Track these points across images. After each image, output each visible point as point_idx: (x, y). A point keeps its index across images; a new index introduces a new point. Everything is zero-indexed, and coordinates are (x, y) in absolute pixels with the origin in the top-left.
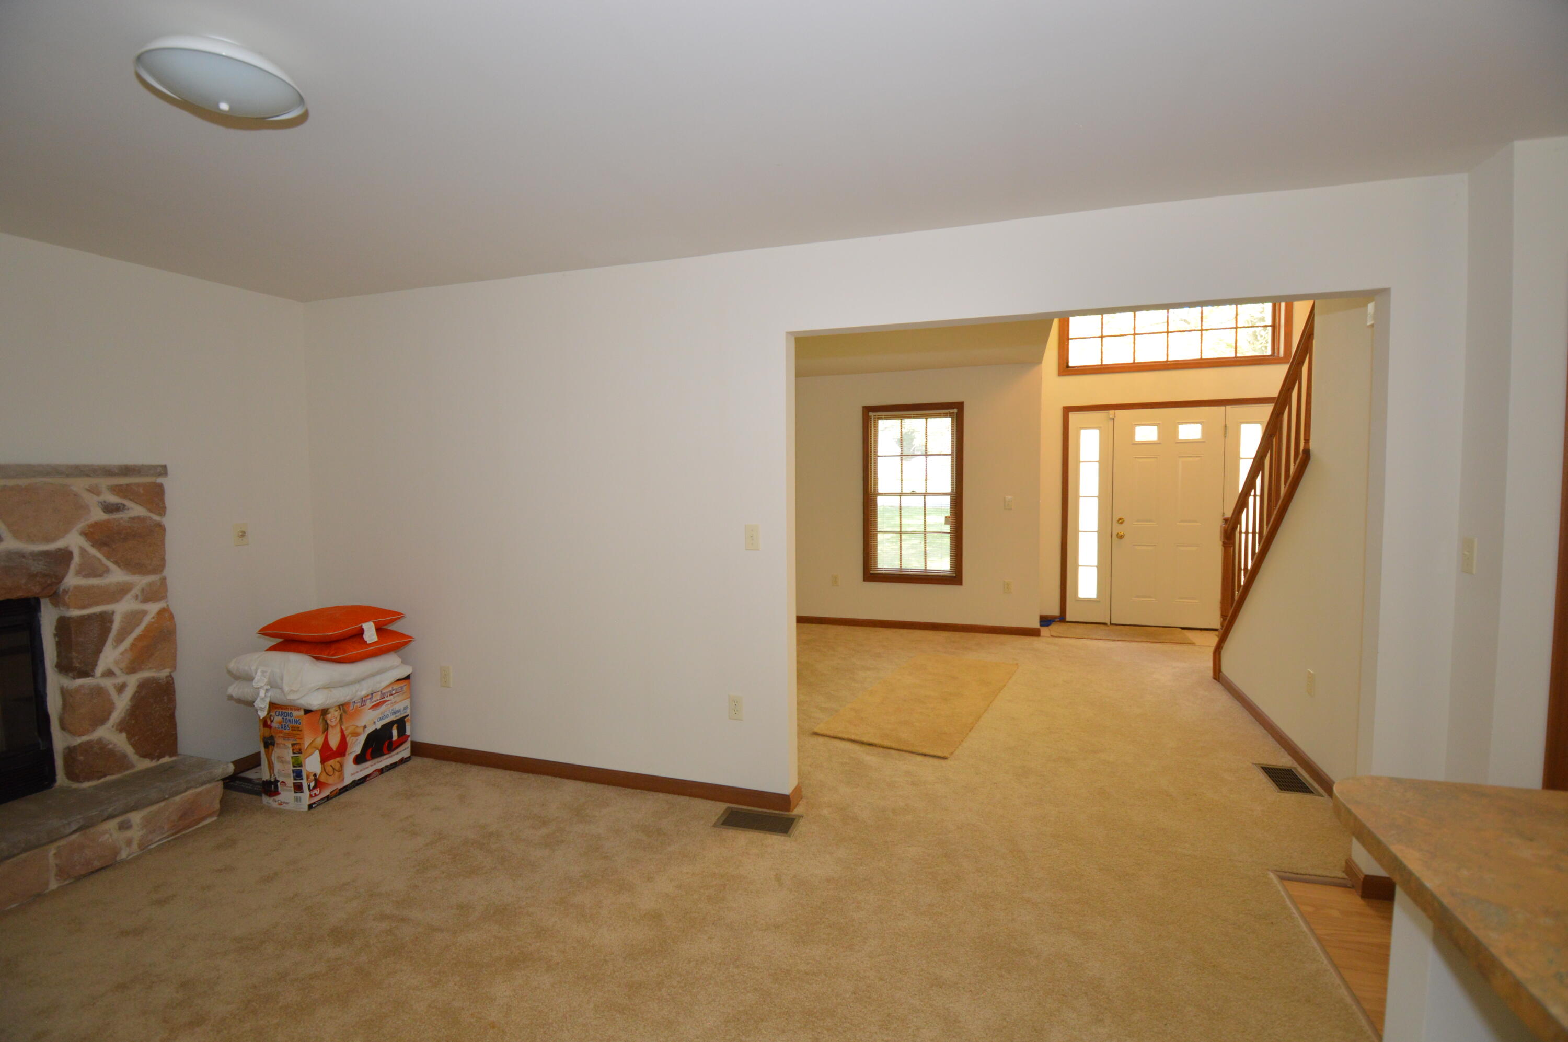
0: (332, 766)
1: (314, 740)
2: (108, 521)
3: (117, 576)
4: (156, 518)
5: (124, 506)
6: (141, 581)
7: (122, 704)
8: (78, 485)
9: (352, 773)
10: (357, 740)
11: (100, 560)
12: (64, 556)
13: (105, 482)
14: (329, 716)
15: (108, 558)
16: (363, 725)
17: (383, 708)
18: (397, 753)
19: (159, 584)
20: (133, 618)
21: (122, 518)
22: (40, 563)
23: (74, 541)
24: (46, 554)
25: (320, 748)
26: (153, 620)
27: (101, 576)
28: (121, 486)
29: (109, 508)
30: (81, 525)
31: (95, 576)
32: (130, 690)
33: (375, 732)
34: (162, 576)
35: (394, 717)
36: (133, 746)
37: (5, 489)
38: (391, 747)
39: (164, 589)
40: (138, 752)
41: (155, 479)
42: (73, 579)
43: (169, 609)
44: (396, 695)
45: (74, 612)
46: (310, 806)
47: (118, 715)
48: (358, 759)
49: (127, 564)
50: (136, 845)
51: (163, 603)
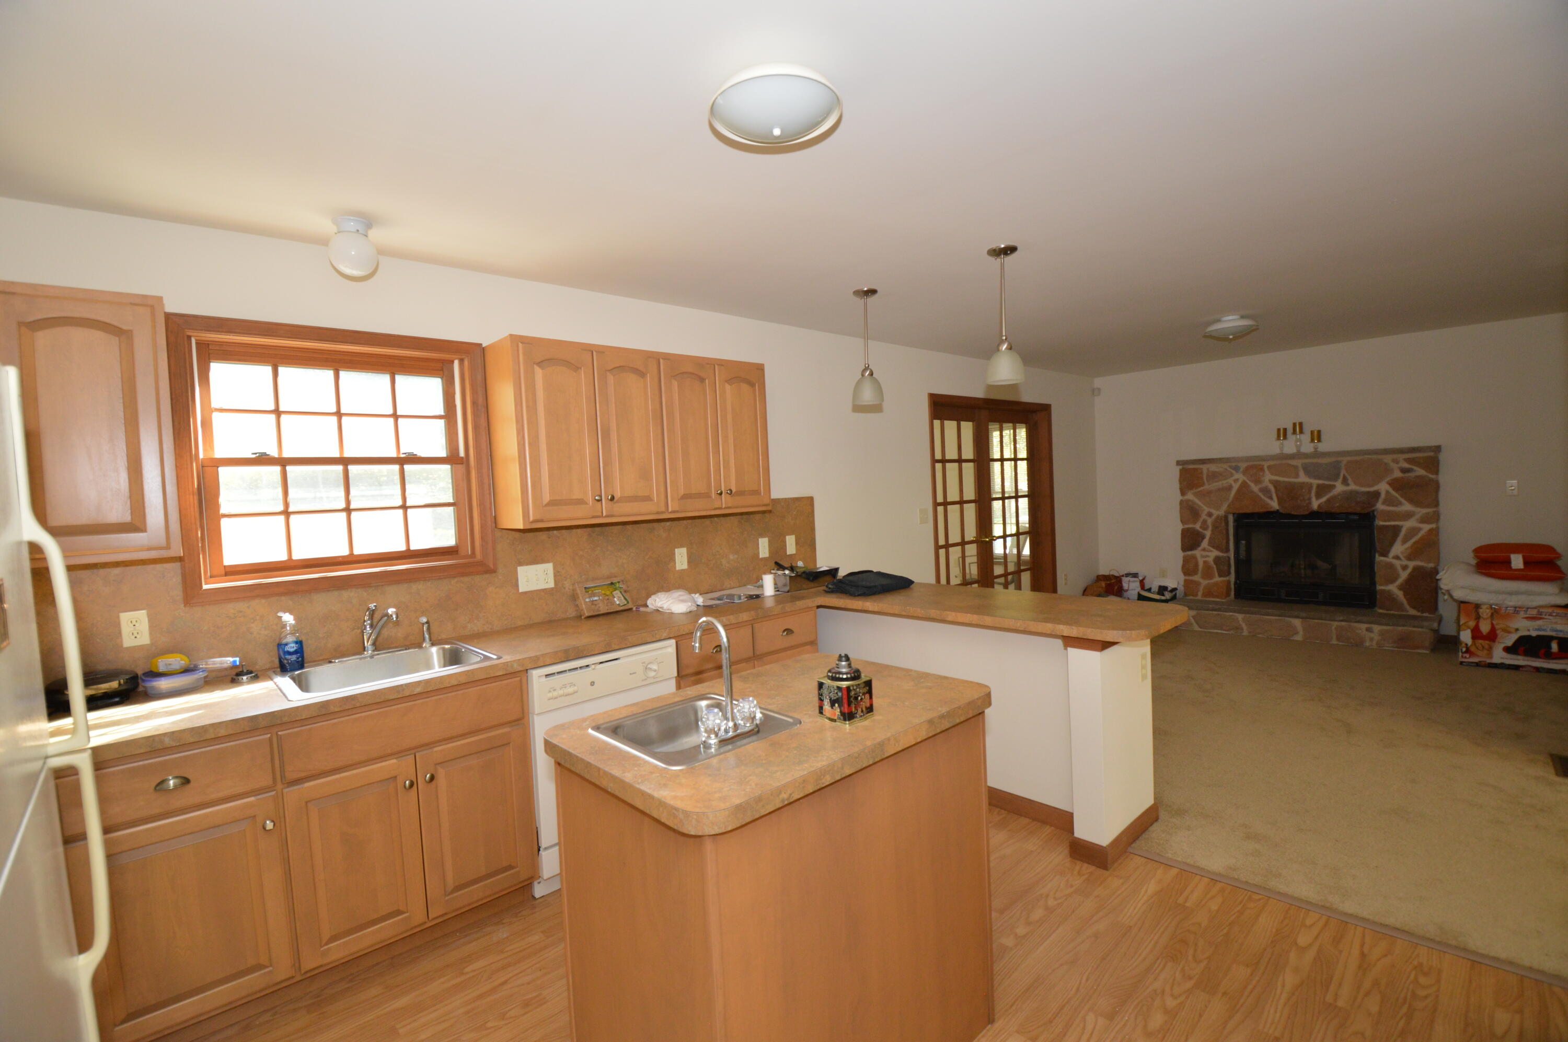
1: (1467, 622)
2: (1402, 478)
3: (1407, 507)
4: (1433, 477)
5: (1413, 469)
6: (1422, 511)
7: (1404, 575)
8: (1388, 459)
10: (1508, 636)
11: (1396, 498)
12: (1377, 494)
13: (1401, 457)
15: (1402, 496)
16: (1516, 627)
17: (1539, 622)
18: (1558, 664)
19: (1432, 514)
20: (1413, 531)
21: (1410, 476)
22: (1365, 497)
23: (1383, 487)
24: (1368, 492)
25: (1472, 628)
26: (1425, 534)
27: (1396, 506)
28: (1410, 458)
29: (1403, 471)
30: (1388, 479)
31: (1393, 506)
32: (1409, 571)
33: (1529, 637)
34: (1435, 509)
35: (1554, 634)
36: (1407, 600)
37: (1349, 462)
38: (1549, 656)
39: (1436, 517)
40: (1409, 604)
41: (1432, 454)
42: (1380, 506)
43: (1437, 529)
44: (1557, 617)
45: (1379, 522)
46: (1461, 663)
47: (1400, 581)
48: (1507, 650)
49: (1411, 501)
50: (1374, 643)
51: (1434, 526)
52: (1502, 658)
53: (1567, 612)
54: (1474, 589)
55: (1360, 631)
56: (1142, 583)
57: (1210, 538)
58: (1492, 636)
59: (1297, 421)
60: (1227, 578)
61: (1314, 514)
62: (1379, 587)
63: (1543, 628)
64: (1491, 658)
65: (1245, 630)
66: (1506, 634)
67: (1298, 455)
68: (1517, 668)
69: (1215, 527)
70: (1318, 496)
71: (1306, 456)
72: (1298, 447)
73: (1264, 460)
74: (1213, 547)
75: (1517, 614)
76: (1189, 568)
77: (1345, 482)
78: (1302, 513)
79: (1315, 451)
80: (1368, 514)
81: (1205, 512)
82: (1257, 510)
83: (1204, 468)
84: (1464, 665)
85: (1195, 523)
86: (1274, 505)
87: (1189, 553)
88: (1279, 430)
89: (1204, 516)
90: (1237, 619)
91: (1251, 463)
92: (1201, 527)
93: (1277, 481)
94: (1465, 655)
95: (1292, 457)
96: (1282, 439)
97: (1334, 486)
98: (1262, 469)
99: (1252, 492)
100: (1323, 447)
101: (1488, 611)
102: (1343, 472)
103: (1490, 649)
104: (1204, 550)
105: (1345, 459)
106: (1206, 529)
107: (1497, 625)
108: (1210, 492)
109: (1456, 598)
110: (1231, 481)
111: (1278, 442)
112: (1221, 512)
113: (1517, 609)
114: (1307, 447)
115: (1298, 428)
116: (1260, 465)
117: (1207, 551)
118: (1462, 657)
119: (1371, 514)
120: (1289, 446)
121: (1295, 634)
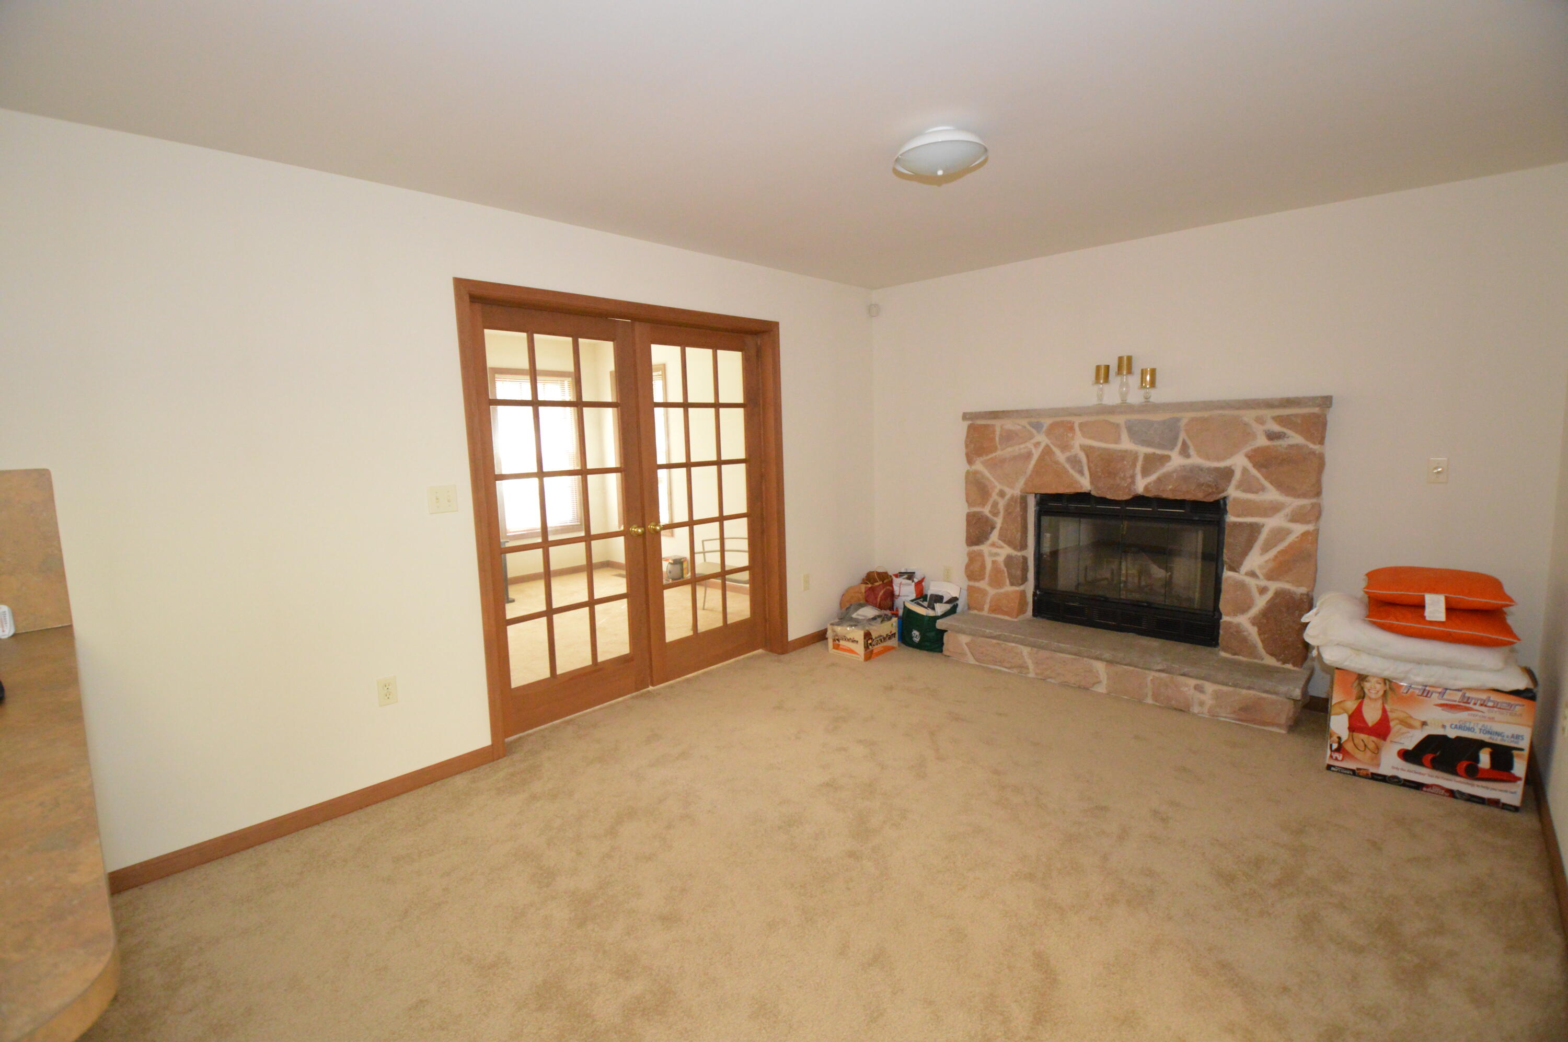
0: (1363, 740)
1: (1344, 701)
2: (1268, 447)
3: (1272, 495)
4: (1316, 447)
5: (1285, 434)
6: (1294, 503)
7: (1261, 603)
8: (1248, 416)
9: (1396, 766)
10: (1408, 732)
11: (1258, 480)
12: (1227, 474)
13: (1269, 413)
14: (1367, 685)
15: (1266, 478)
16: (1423, 719)
17: (1464, 715)
18: (1487, 788)
19: (1309, 508)
20: (1279, 534)
21: (1281, 446)
22: (1211, 476)
23: (1239, 462)
24: (1217, 470)
25: (1350, 712)
26: (1296, 540)
27: (1257, 492)
28: (1282, 416)
29: (1271, 436)
30: (1248, 449)
31: (1253, 492)
32: (1269, 595)
33: (1444, 738)
34: (1314, 500)
35: (1486, 738)
36: (1263, 641)
37: (1193, 420)
38: (1473, 773)
39: (1316, 513)
40: (1265, 647)
41: (1316, 410)
42: (1233, 492)
43: (1317, 531)
44: (1495, 709)
45: (1231, 518)
46: (1329, 767)
47: (1254, 611)
48: (1406, 755)
49: (1280, 486)
50: (1205, 709)
51: (1310, 527)
52: (1393, 768)
53: (1512, 702)
54: (1357, 649)
55: (1186, 689)
56: (919, 585)
57: (1001, 528)
59: (1125, 354)
60: (1022, 588)
61: (1139, 500)
62: (1225, 618)
63: (1468, 725)
64: (1378, 765)
65: (1031, 670)
66: (1405, 729)
67: (1125, 408)
68: (1418, 786)
69: (1008, 513)
70: (1145, 472)
71: (1130, 409)
72: (1124, 396)
73: (1076, 415)
74: (1004, 541)
75: (1426, 696)
76: (974, 570)
77: (1185, 452)
78: (1120, 498)
79: (1145, 402)
80: (1217, 502)
81: (997, 490)
82: (1061, 490)
83: (998, 424)
84: (1333, 771)
85: (983, 504)
86: (1085, 484)
87: (976, 548)
88: (1098, 368)
89: (995, 496)
90: (1021, 653)
91: (1058, 419)
92: (990, 512)
93: (1091, 447)
94: (1336, 755)
95: (1111, 410)
96: (1101, 382)
97: (1168, 458)
98: (1072, 429)
99: (1057, 463)
100: (1159, 395)
101: (1378, 686)
102: (1182, 436)
103: (1377, 750)
104: (993, 545)
105: (1186, 417)
106: (996, 514)
107: (1391, 711)
108: (1003, 461)
109: (1327, 662)
110: (1030, 445)
111: (1096, 387)
112: (1016, 491)
113: (1428, 688)
114: (1135, 397)
115: (1126, 365)
116: (1070, 422)
117: (997, 547)
118: (1331, 757)
119: (1222, 502)
120: (1111, 394)
121: (1098, 683)
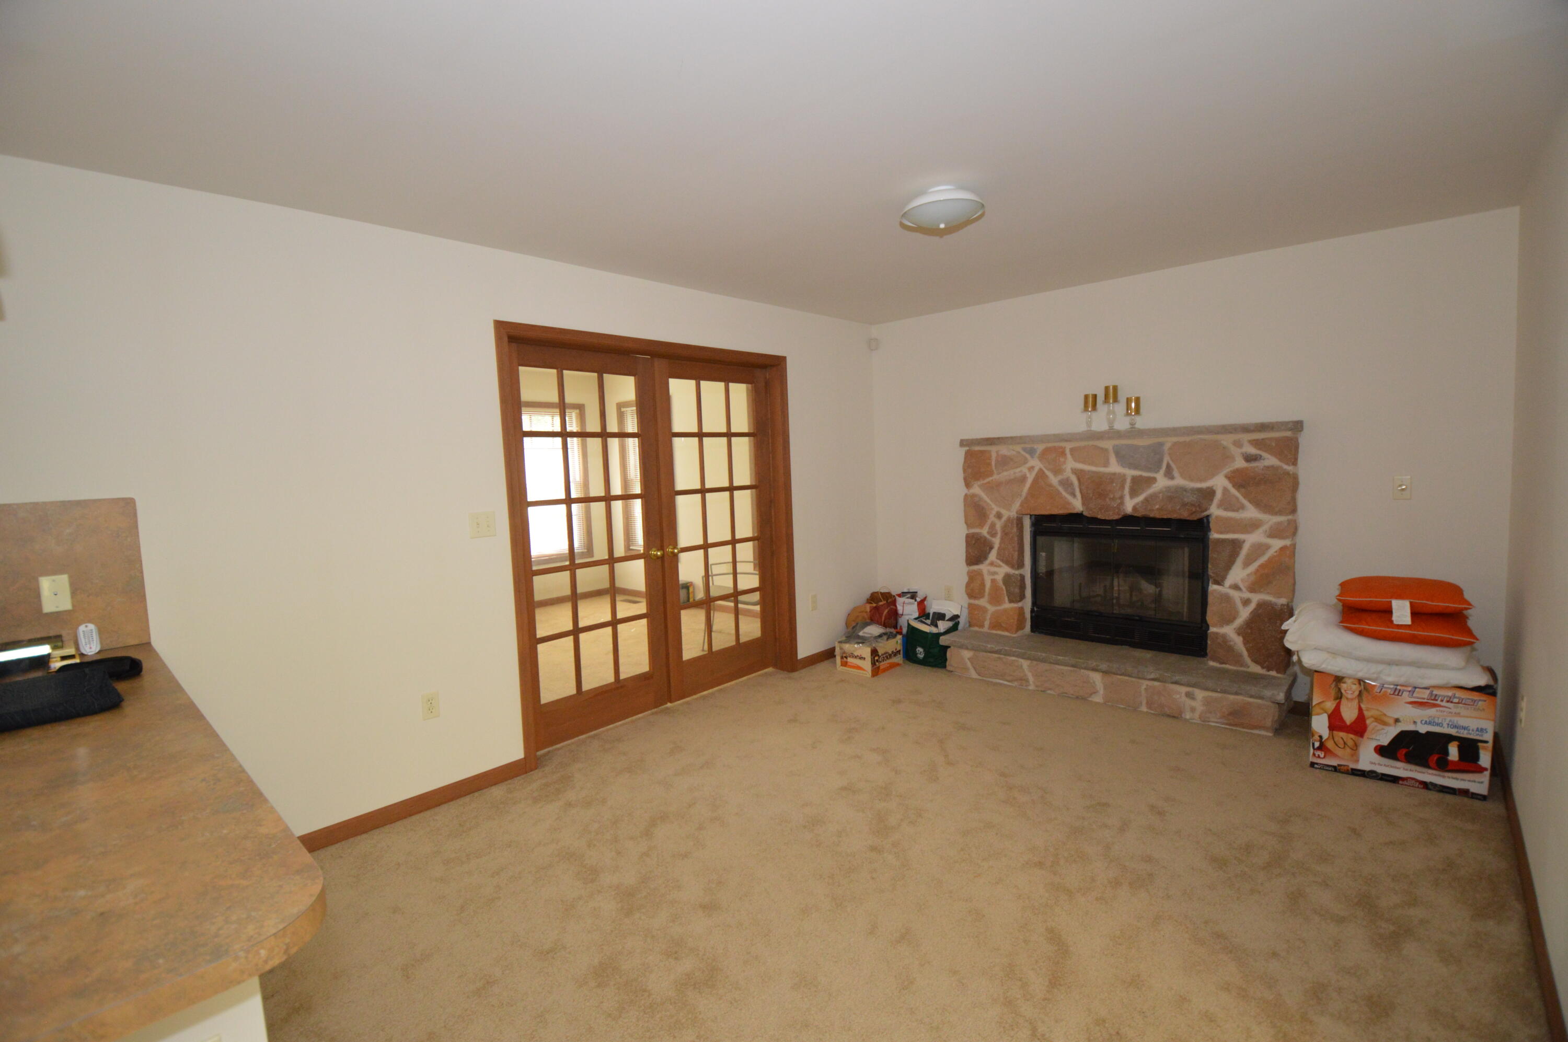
0: (1342, 738)
1: (1323, 702)
2: (1246, 469)
3: (1251, 512)
4: (1290, 468)
5: (1261, 456)
6: (1272, 520)
7: (1245, 614)
8: (1226, 440)
9: (1373, 761)
10: (1383, 729)
11: (1237, 499)
12: (1209, 494)
13: (1246, 437)
14: (1344, 686)
15: (1245, 497)
16: (1396, 717)
17: (1432, 712)
18: (1457, 779)
19: (1286, 524)
20: (1260, 549)
21: (1257, 467)
22: (1195, 496)
23: (1219, 483)
24: (1200, 490)
25: (1330, 712)
26: (1275, 554)
27: (1237, 510)
28: (1257, 440)
29: (1249, 458)
30: (1227, 470)
31: (1233, 511)
32: (1252, 606)
33: (1416, 733)
34: (1290, 517)
35: (1453, 732)
36: (1248, 650)
37: (1175, 444)
38: (1443, 765)
39: (1292, 530)
40: (1250, 655)
41: (1289, 434)
42: (1215, 511)
43: (1294, 546)
44: (1460, 705)
45: (1214, 535)
46: (1312, 765)
47: (1239, 621)
48: (1382, 751)
49: (1257, 504)
50: (1197, 715)
51: (1287, 542)
52: (1372, 763)
53: (1476, 698)
54: (1334, 653)
55: (1178, 696)
56: (922, 604)
57: (999, 548)
58: (1359, 728)
59: (1111, 384)
60: (1020, 604)
61: (1128, 519)
62: (1212, 629)
63: (1436, 720)
64: (1357, 761)
65: (1031, 683)
66: (1380, 727)
67: (1112, 434)
68: (1394, 780)
69: (1005, 534)
70: (1134, 493)
71: (1119, 435)
72: (1111, 423)
73: (1066, 441)
74: (1002, 561)
75: (1398, 695)
76: (974, 589)
77: (1169, 474)
78: (1111, 518)
79: (1131, 428)
80: (1200, 521)
81: (994, 512)
82: (1055, 511)
83: (993, 450)
84: (1316, 768)
85: (981, 526)
86: (1077, 505)
87: (975, 567)
88: (1086, 397)
89: (992, 518)
90: (1022, 666)
91: (1050, 445)
92: (988, 533)
93: (1082, 471)
94: (1318, 753)
95: (1100, 436)
96: (1090, 410)
97: (1154, 480)
98: (1063, 453)
99: (1050, 485)
100: (1142, 422)
101: (1354, 687)
102: (1166, 459)
103: (1356, 747)
104: (992, 564)
105: (1169, 442)
106: (994, 535)
107: (1367, 710)
108: (999, 484)
109: (1306, 665)
110: (1024, 469)
111: (1085, 415)
112: (1013, 513)
113: (1399, 687)
114: (1122, 424)
115: (1111, 394)
116: (1061, 447)
117: (996, 566)
118: (1314, 754)
119: (1205, 520)
120: (1099, 421)
121: (1095, 693)
